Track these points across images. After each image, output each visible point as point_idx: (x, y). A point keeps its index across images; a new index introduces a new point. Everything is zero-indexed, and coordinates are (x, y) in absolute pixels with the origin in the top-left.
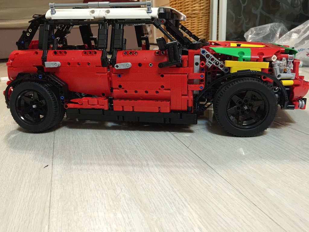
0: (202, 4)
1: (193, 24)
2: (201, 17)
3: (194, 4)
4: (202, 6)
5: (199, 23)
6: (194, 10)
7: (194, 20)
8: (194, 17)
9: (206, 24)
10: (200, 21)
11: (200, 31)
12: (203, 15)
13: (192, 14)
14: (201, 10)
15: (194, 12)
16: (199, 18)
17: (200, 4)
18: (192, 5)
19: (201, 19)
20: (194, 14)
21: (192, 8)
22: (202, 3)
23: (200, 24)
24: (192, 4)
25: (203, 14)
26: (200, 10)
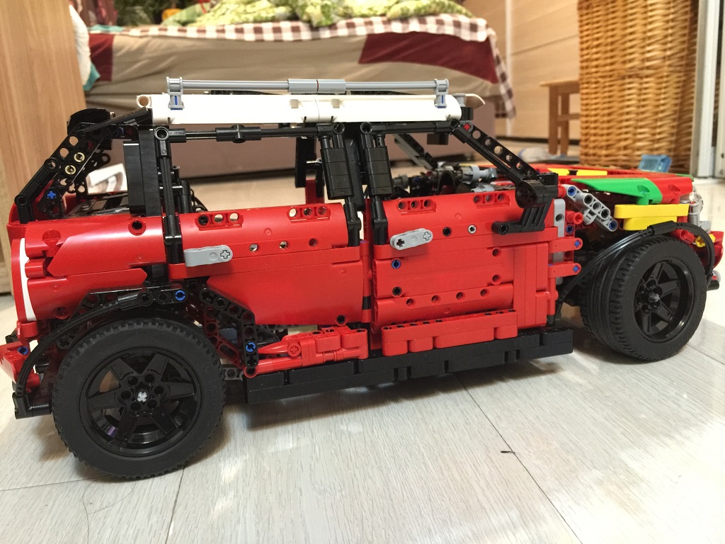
0: (669, 45)
1: (644, 91)
2: (667, 76)
3: (649, 45)
4: (670, 49)
5: (660, 89)
6: (648, 59)
7: (647, 83)
8: (647, 77)
9: (678, 90)
10: (664, 85)
11: (662, 108)
12: (671, 71)
13: (642, 69)
14: (667, 58)
15: (648, 64)
16: (662, 77)
17: (665, 44)
18: (643, 47)
19: (665, 79)
20: (648, 68)
21: (643, 53)
22: (671, 42)
23: (663, 91)
24: (642, 45)
25: (671, 69)
26: (664, 58)
